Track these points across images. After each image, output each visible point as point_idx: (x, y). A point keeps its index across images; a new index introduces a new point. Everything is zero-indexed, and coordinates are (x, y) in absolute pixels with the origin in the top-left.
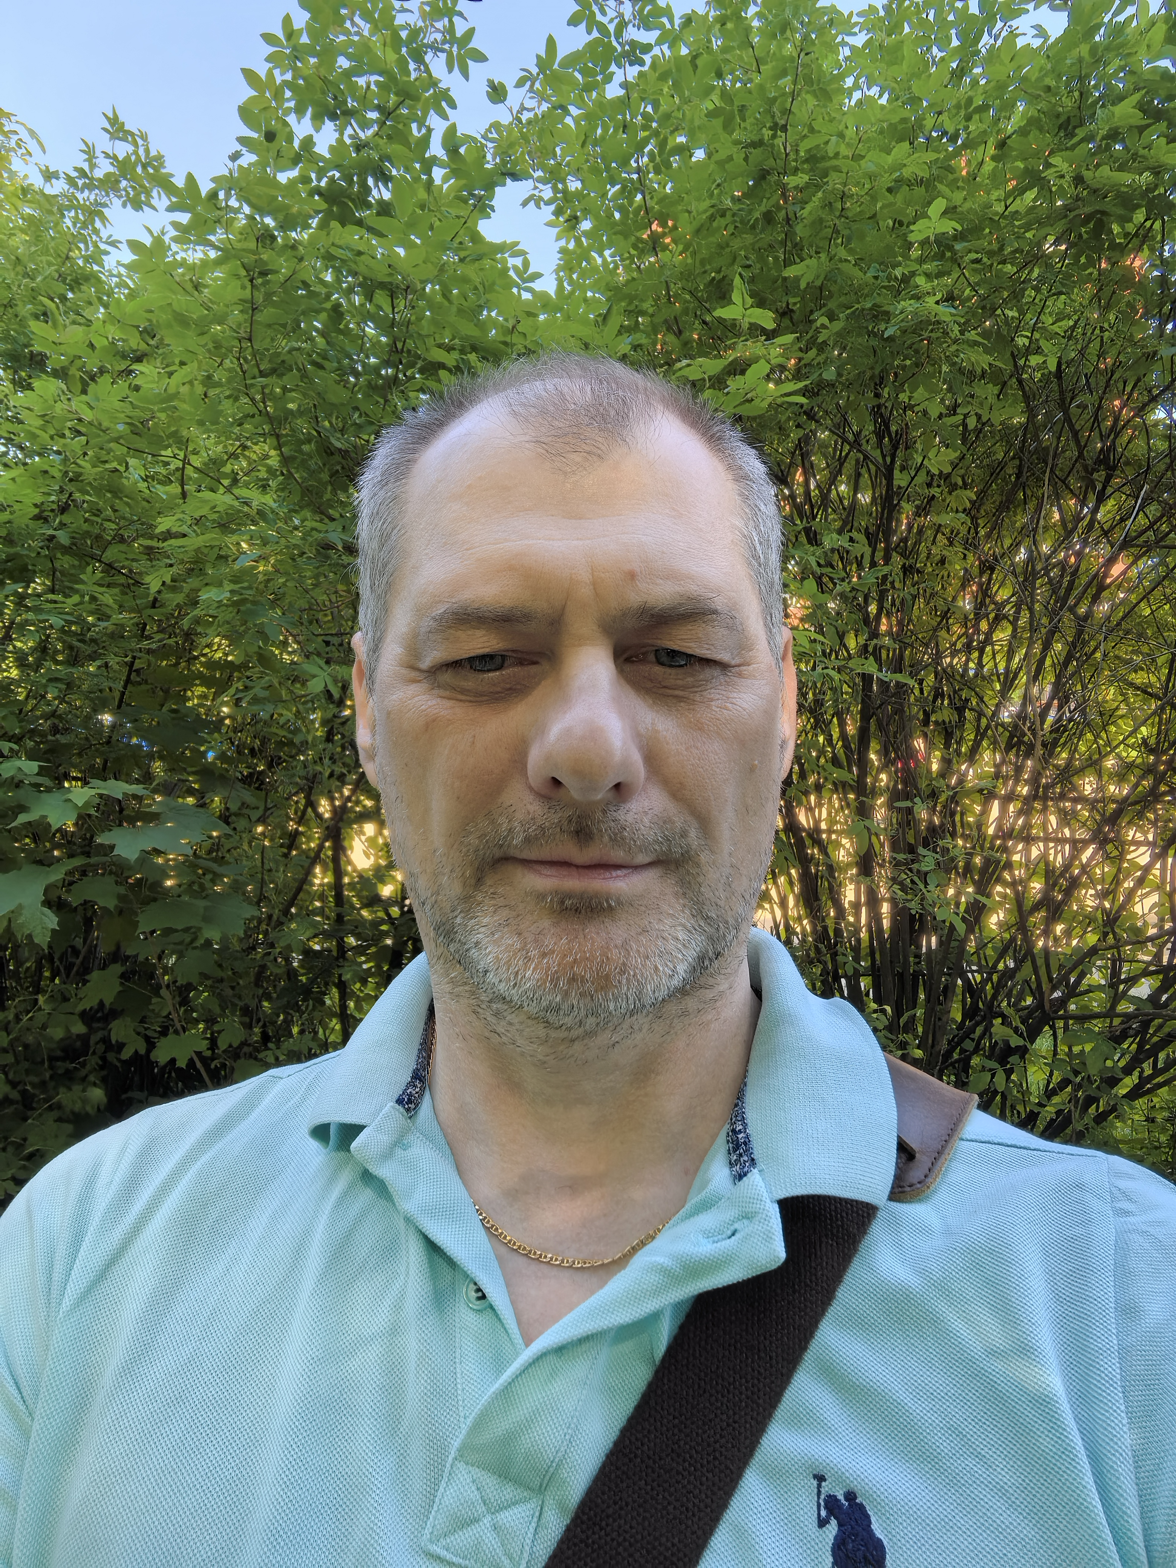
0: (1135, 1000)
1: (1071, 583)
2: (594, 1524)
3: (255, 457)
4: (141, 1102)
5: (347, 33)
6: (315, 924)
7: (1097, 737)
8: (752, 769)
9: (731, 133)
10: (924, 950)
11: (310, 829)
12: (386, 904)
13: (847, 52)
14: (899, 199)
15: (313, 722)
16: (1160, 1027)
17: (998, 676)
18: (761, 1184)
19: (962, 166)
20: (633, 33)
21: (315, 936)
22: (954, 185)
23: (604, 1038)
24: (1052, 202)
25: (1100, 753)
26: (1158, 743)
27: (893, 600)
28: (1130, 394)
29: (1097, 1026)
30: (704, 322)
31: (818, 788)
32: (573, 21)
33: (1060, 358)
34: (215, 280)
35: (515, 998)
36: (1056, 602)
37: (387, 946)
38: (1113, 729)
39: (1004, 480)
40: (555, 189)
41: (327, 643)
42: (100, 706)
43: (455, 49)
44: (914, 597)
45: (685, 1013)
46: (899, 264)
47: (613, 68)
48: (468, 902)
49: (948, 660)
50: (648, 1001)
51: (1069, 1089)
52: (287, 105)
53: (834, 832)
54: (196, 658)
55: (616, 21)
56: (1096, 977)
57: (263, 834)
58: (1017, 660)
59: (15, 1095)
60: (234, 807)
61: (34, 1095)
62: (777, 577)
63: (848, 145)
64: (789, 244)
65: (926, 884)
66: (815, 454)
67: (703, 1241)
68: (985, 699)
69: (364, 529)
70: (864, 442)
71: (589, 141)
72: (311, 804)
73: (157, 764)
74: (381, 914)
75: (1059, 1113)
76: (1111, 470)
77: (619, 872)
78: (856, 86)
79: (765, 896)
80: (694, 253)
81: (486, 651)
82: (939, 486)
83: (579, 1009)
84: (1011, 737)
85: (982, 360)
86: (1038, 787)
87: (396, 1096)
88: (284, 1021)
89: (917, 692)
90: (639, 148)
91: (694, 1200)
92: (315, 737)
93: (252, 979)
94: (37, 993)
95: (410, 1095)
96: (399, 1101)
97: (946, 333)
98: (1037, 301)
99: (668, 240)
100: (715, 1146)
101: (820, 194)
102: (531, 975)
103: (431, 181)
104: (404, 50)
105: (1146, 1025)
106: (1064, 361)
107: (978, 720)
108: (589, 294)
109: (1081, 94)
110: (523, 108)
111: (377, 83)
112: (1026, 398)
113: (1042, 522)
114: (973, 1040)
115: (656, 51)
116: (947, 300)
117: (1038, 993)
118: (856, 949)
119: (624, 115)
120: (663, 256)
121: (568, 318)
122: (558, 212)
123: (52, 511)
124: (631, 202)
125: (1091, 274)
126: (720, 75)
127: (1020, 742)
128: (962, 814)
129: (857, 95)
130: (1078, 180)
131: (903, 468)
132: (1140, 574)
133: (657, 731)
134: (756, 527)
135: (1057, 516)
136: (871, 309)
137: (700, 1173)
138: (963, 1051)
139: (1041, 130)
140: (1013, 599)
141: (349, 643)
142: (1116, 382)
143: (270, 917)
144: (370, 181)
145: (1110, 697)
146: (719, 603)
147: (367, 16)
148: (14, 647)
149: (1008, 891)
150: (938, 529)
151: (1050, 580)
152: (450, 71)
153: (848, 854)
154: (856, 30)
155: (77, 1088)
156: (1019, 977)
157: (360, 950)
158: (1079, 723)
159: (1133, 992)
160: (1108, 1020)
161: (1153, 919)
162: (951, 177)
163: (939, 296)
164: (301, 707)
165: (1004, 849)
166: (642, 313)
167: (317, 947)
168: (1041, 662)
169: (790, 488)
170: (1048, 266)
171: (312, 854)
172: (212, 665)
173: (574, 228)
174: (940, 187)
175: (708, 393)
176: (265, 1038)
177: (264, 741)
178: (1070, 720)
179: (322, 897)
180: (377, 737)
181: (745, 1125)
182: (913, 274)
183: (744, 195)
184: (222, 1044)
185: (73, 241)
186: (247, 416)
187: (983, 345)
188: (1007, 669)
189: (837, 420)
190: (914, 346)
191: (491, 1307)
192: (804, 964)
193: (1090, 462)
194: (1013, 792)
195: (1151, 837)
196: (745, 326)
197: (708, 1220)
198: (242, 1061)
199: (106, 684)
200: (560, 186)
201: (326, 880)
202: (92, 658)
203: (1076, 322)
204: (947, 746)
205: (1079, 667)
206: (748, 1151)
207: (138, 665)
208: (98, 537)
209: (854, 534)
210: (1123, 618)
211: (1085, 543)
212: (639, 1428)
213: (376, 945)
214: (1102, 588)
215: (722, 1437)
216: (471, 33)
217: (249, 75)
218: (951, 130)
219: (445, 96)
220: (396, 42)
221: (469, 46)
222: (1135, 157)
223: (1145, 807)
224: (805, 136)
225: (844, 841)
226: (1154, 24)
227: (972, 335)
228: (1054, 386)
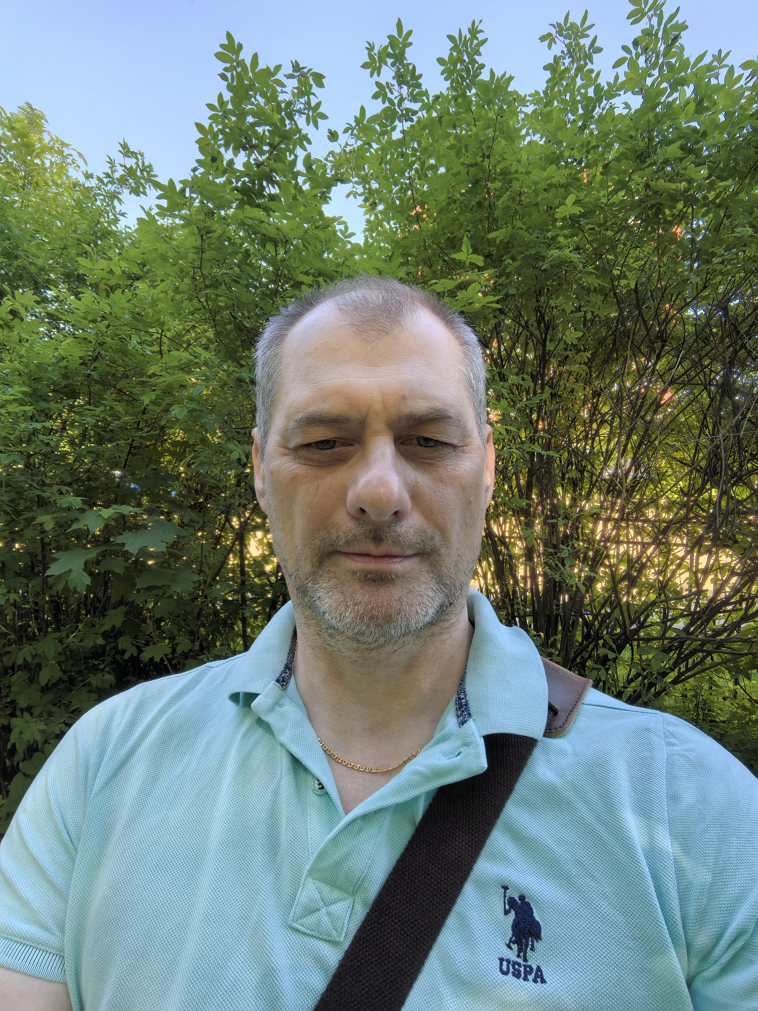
0: (676, 630)
1: (642, 403)
2: (383, 912)
3: (199, 331)
4: (134, 682)
5: (252, 104)
6: (230, 586)
7: (656, 487)
8: (469, 503)
9: (460, 158)
10: (561, 602)
11: (227, 534)
12: (268, 576)
13: (523, 116)
14: (550, 195)
15: (229, 475)
16: (690, 645)
17: (602, 453)
18: (474, 727)
19: (585, 177)
20: (407, 104)
21: (230, 592)
22: (580, 188)
23: (389, 648)
24: (633, 197)
25: (657, 496)
26: (689, 490)
27: (545, 412)
28: (675, 301)
29: (655, 644)
30: (444, 260)
31: (505, 513)
32: (375, 97)
33: (637, 281)
34: (180, 236)
35: (340, 628)
36: (634, 413)
37: (268, 598)
38: (664, 482)
39: (606, 346)
40: (364, 187)
41: (238, 433)
42: (115, 466)
43: (311, 113)
44: (557, 410)
45: (433, 635)
46: (550, 230)
47: (397, 123)
48: (314, 575)
49: (575, 444)
50: (413, 628)
51: (640, 678)
52: (219, 142)
53: (513, 538)
54: (166, 440)
55: (398, 98)
56: (655, 618)
57: (202, 536)
58: (612, 445)
59: (65, 678)
60: (186, 521)
61: (76, 678)
62: (483, 397)
63: (523, 167)
64: (491, 219)
65: (563, 565)
66: (503, 332)
67: (442, 758)
68: (595, 466)
69: (259, 372)
70: (530, 326)
71: (383, 162)
72: (228, 520)
73: (145, 498)
74: (265, 581)
75: (635, 691)
76: (664, 341)
77: (397, 560)
78: (527, 134)
79: (476, 573)
80: (438, 224)
81: (324, 438)
82: (571, 350)
83: (375, 633)
84: (609, 486)
85: (594, 282)
86: (624, 514)
87: (276, 678)
88: (212, 639)
89: (558, 462)
90: (410, 166)
91: (437, 736)
92: (231, 484)
93: (195, 616)
94: (78, 623)
95: (284, 677)
96: (278, 681)
97: (575, 268)
98: (624, 251)
99: (425, 216)
100: (449, 706)
101: (508, 193)
102: (349, 616)
103: (297, 183)
104: (283, 113)
105: (682, 644)
106: (639, 283)
107: (591, 477)
108: (382, 244)
109: (649, 140)
110: (347, 144)
111: (269, 131)
112: (618, 303)
113: (626, 370)
114: (588, 652)
115: (420, 114)
116: (576, 250)
117: (624, 626)
118: (525, 601)
119: (402, 149)
120: (423, 224)
121: (370, 258)
122: (366, 200)
123: (90, 360)
124: (405, 195)
125: (654, 236)
126: (454, 127)
127: (614, 489)
128: (582, 528)
129: (528, 139)
130: (647, 186)
131: (551, 340)
132: (679, 398)
133: (418, 482)
134: (472, 370)
135: (634, 367)
136: (534, 254)
137: (441, 722)
138: (582, 657)
139: (627, 158)
140: (611, 412)
141: (250, 432)
142: (667, 294)
143: (205, 582)
144: (265, 183)
145: (663, 465)
146: (452, 413)
147: (263, 95)
148: (68, 433)
149: (607, 570)
150: (570, 373)
151: (631, 401)
152: (308, 124)
153: (520, 549)
154: (528, 104)
155: (99, 675)
156: (613, 617)
157: (254, 600)
158: (646, 479)
159: (675, 626)
160: (661, 641)
161: (686, 586)
162: (578, 184)
163: (571, 248)
164: (223, 467)
165: (606, 548)
166: (411, 255)
167: (230, 599)
168: (626, 446)
169: (490, 350)
170: (631, 232)
171: (228, 548)
172: (175, 444)
173: (374, 209)
174: (571, 189)
175: (447, 299)
176: (202, 648)
177: (203, 486)
178: (641, 477)
179: (233, 571)
180: (266, 485)
181: (465, 695)
182: (557, 236)
183: (466, 192)
184: (179, 650)
185: (101, 212)
186: (197, 309)
187: (595, 274)
188: (607, 449)
189: (516, 314)
190: (558, 275)
191: (327, 793)
192: (497, 608)
193: (652, 338)
194: (610, 516)
195: (685, 542)
196: (467, 263)
197: (445, 746)
198: (189, 660)
199: (117, 455)
200: (367, 186)
201: (235, 562)
202: (110, 441)
203: (646, 263)
204: (574, 491)
205: (646, 449)
206: (467, 709)
207: (134, 445)
208: (114, 375)
209: (525, 376)
210: (670, 423)
211: (650, 381)
212: (407, 860)
213: (262, 598)
214: (659, 406)
215: (452, 865)
216: (319, 104)
217: (199, 127)
218: (578, 158)
219: (306, 138)
220: (279, 109)
221: (319, 111)
222: (678, 174)
223: (682, 525)
224: (500, 161)
225: (518, 543)
226: (688, 103)
227: (590, 268)
228: (634, 296)
